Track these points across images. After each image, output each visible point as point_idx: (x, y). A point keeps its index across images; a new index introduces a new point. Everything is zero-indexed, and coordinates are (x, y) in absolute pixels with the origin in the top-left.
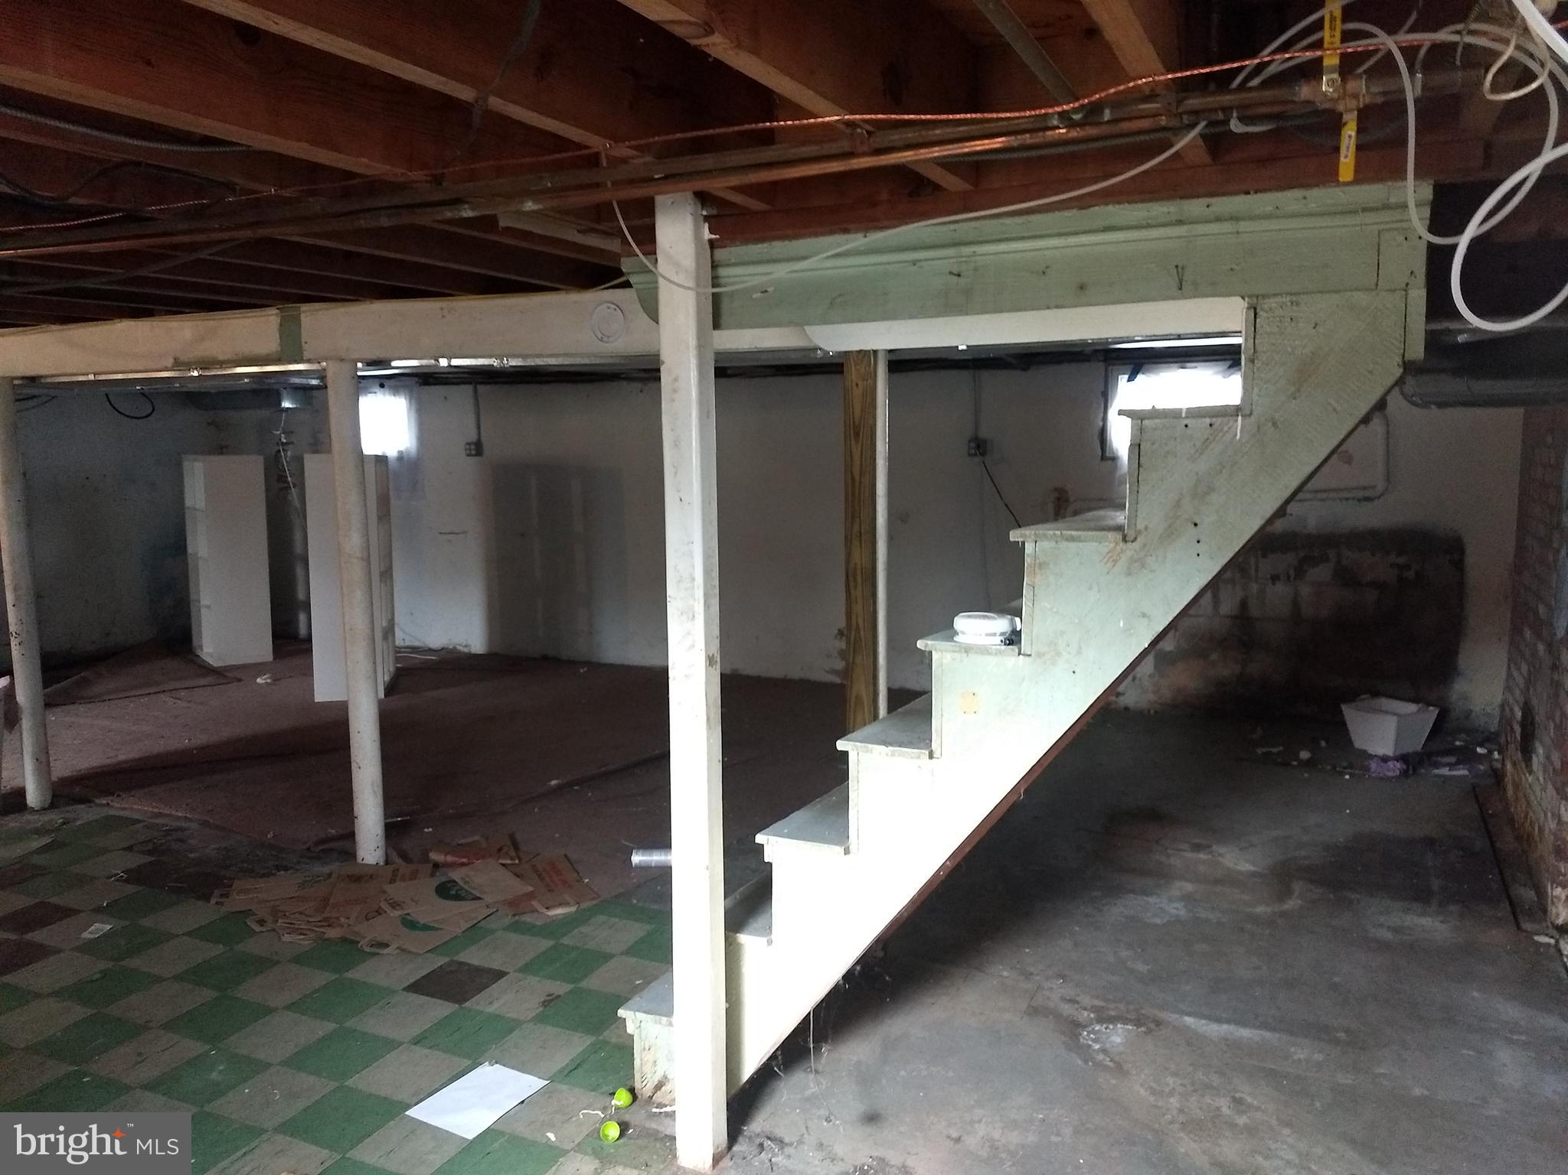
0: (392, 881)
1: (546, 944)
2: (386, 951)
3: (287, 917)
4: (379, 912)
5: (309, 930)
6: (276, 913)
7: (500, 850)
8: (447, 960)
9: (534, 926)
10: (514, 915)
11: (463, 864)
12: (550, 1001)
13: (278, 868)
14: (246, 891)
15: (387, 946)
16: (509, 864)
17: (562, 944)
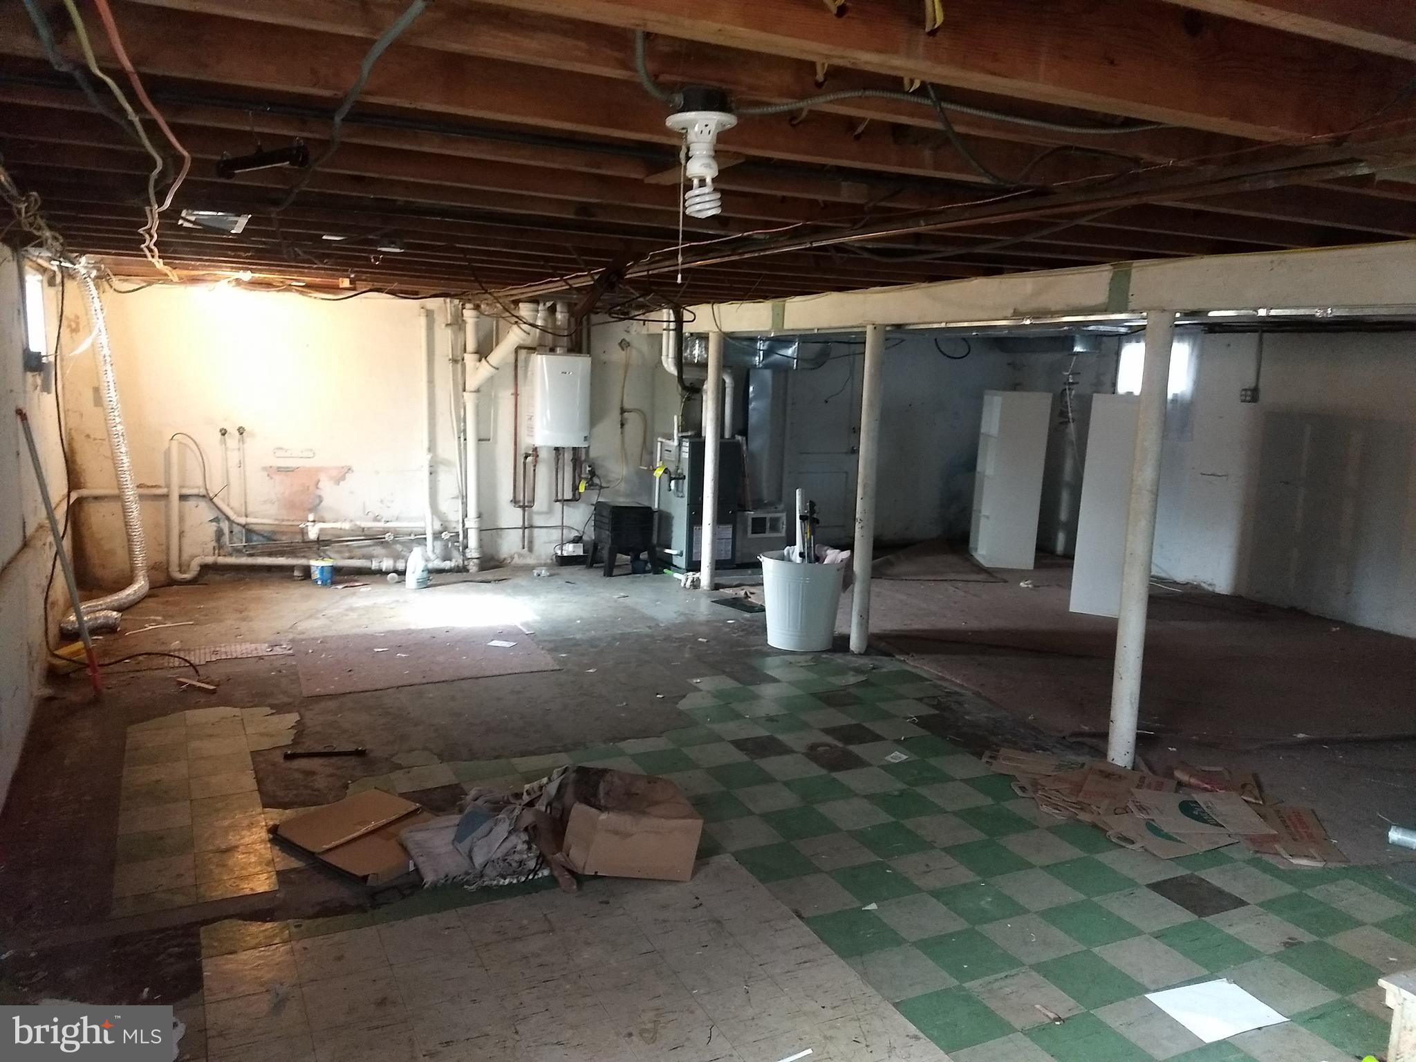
0: (1139, 787)
1: (1289, 889)
2: (1130, 847)
3: (1046, 791)
4: (1126, 810)
5: (1065, 808)
6: (1035, 784)
7: (1244, 786)
8: (1189, 872)
9: (1278, 869)
10: (1257, 852)
11: (1206, 790)
12: (1291, 944)
13: (1038, 747)
14: (1009, 759)
15: (1133, 843)
16: (1253, 803)
17: (1306, 895)
